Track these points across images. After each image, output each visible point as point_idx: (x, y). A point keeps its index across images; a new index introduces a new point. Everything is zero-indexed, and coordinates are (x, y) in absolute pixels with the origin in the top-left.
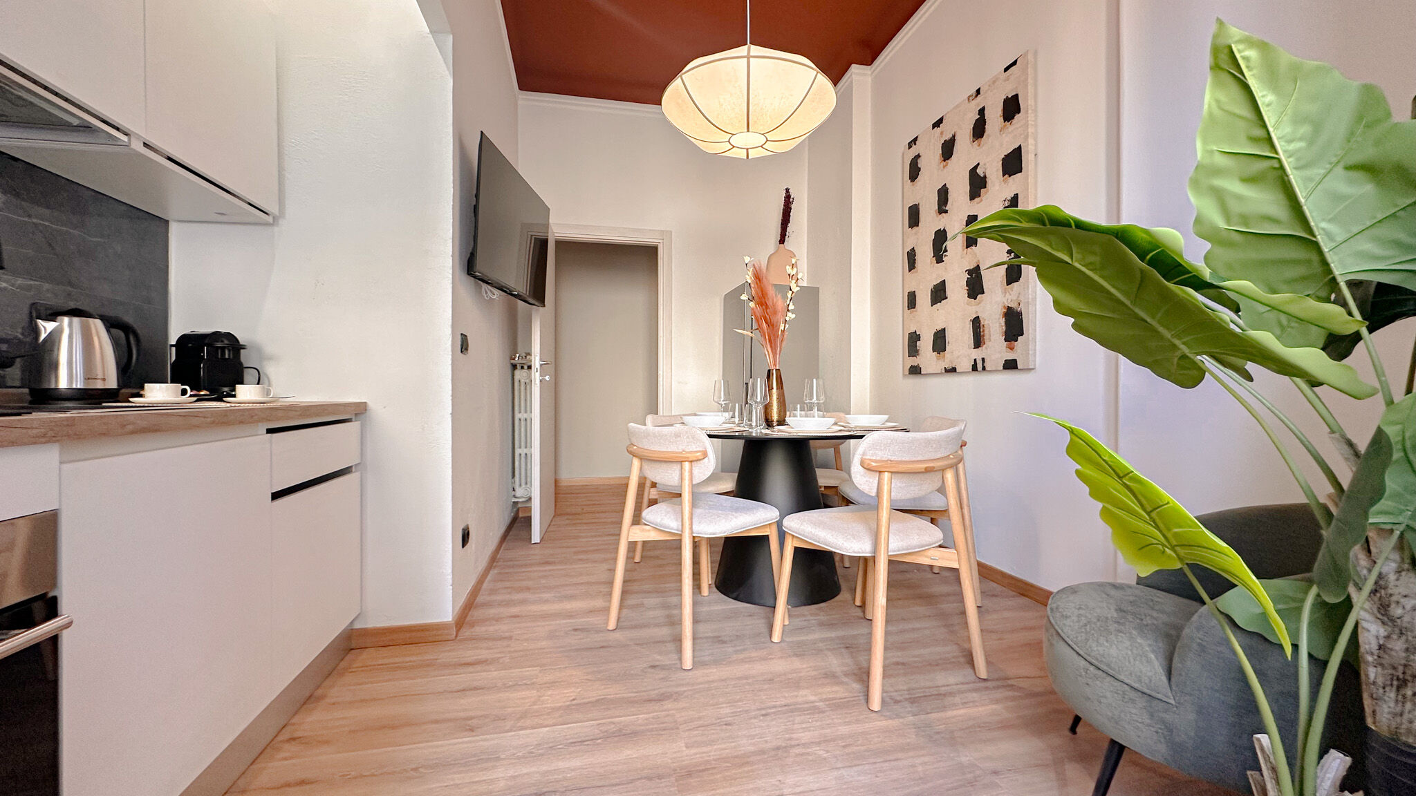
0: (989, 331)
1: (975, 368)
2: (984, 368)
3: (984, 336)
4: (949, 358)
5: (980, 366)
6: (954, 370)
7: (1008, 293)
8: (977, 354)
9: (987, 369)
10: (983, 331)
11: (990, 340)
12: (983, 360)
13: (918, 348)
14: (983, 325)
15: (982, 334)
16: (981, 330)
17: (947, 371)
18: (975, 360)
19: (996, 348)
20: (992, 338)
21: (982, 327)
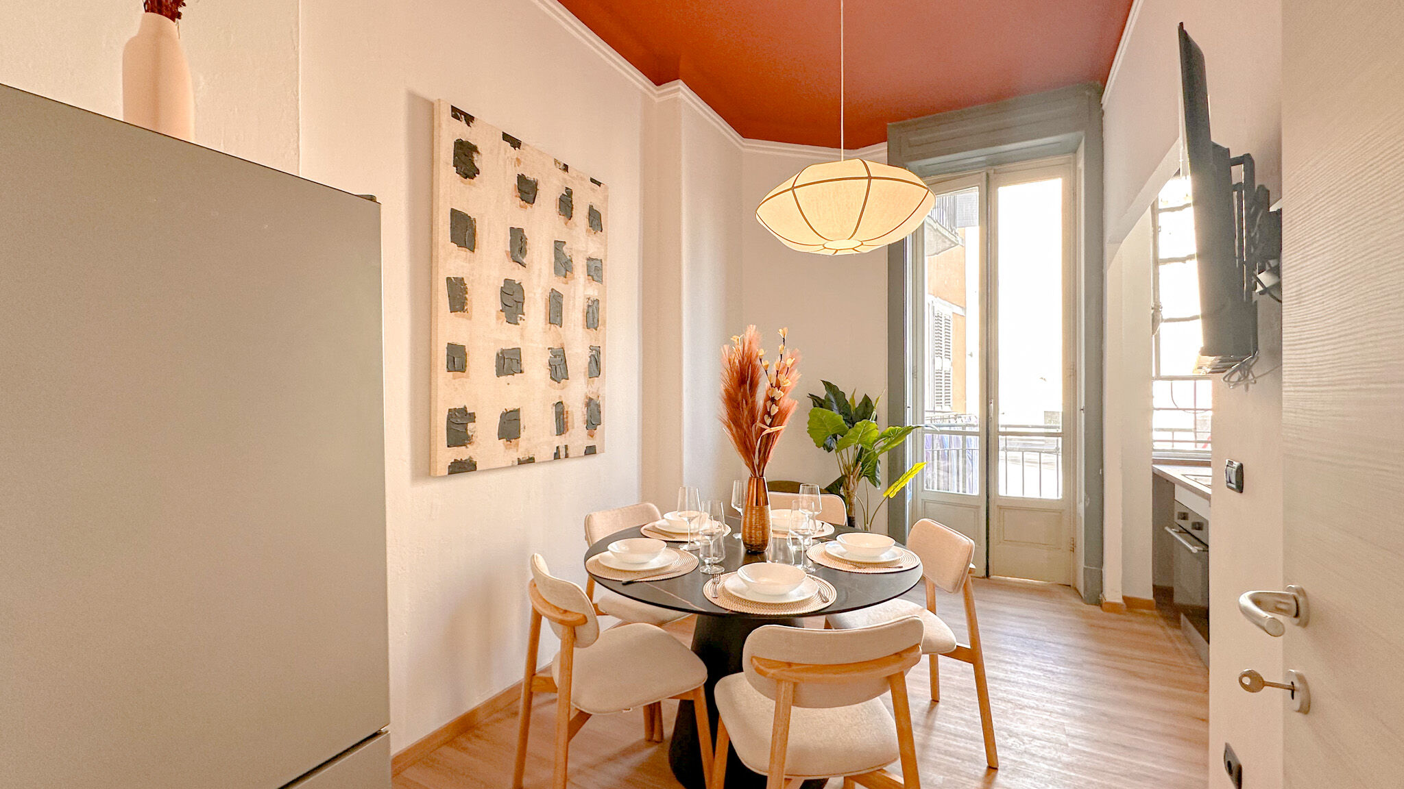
0: (573, 418)
1: (557, 456)
2: (567, 456)
3: (567, 422)
4: (524, 446)
5: (562, 454)
6: (531, 460)
7: (589, 385)
8: (560, 441)
9: (570, 456)
10: (567, 418)
11: (573, 428)
12: (566, 447)
13: (470, 434)
14: (567, 412)
15: (565, 420)
16: (565, 416)
17: (520, 462)
18: (558, 448)
19: (578, 436)
20: (576, 425)
21: (565, 413)
